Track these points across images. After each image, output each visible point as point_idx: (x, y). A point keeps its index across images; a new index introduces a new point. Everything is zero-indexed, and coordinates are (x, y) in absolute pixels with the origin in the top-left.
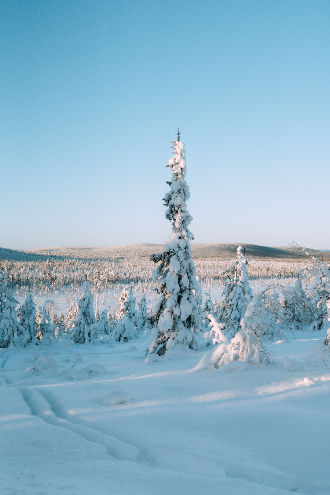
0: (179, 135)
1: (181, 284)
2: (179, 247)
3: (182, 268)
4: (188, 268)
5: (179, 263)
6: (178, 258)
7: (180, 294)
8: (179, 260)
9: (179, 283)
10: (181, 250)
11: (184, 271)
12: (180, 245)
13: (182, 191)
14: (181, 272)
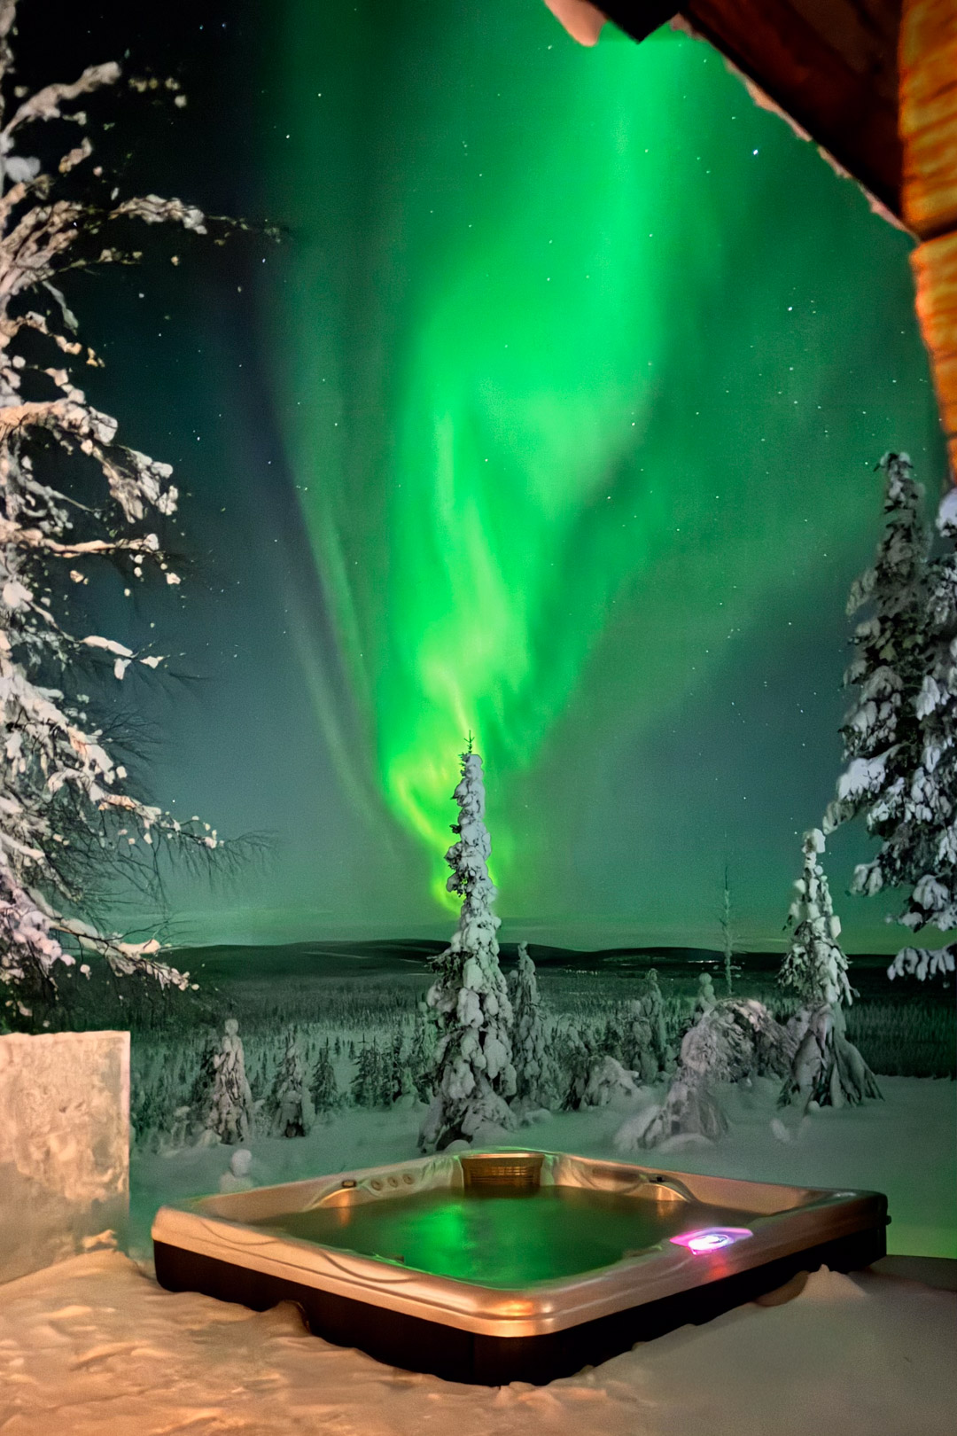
0: (470, 741)
1: (485, 1009)
2: (480, 943)
3: (485, 981)
4: (494, 979)
5: (481, 971)
6: (478, 962)
7: (482, 1029)
8: (480, 966)
9: (481, 1008)
10: (483, 948)
11: (489, 985)
12: (481, 940)
13: (480, 842)
14: (484, 988)
